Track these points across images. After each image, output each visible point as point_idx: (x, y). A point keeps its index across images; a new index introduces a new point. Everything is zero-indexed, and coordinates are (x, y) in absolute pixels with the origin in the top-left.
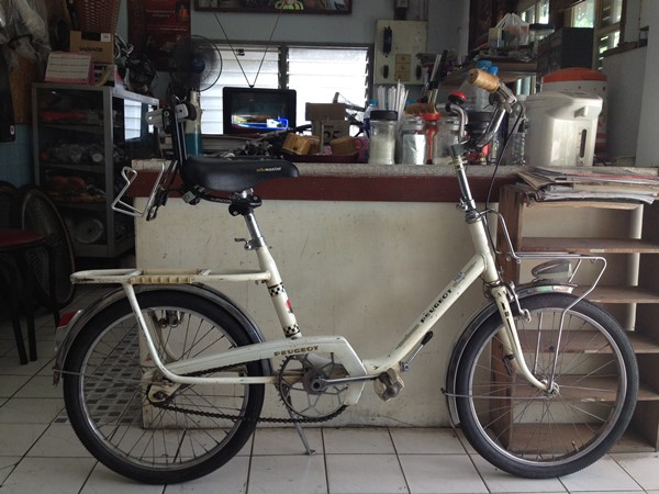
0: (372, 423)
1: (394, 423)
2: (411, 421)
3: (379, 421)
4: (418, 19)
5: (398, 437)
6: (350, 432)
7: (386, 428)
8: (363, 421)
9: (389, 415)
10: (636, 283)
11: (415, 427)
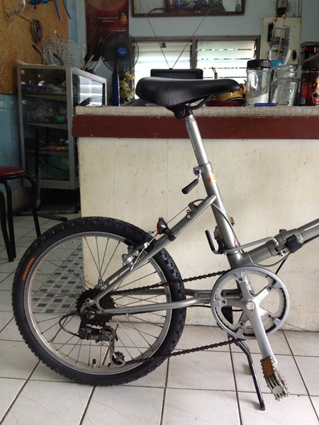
1: (288, 327)
4: (294, 16)
7: (282, 331)
11: (306, 331)
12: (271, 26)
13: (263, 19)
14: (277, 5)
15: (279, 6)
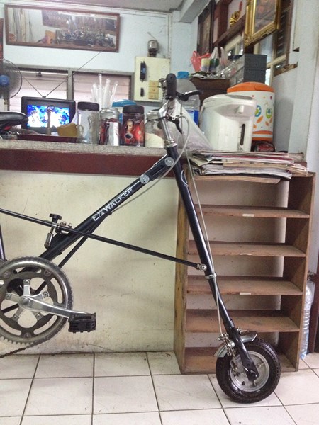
0: (81, 350)
1: (99, 350)
2: (113, 348)
3: (87, 349)
4: (164, 57)
5: (100, 362)
6: (62, 358)
7: (93, 354)
8: (74, 348)
9: (95, 344)
10: (283, 241)
11: (116, 352)
12: (143, 66)
13: (135, 57)
14: (149, 46)
15: (151, 47)
